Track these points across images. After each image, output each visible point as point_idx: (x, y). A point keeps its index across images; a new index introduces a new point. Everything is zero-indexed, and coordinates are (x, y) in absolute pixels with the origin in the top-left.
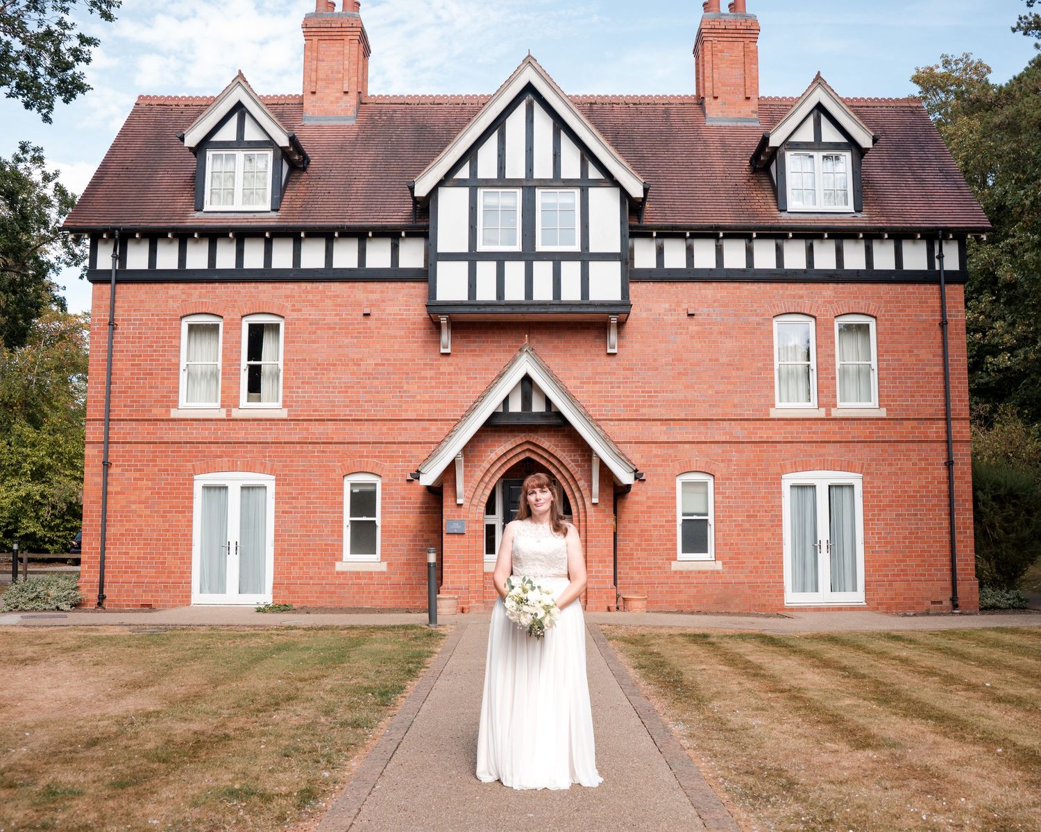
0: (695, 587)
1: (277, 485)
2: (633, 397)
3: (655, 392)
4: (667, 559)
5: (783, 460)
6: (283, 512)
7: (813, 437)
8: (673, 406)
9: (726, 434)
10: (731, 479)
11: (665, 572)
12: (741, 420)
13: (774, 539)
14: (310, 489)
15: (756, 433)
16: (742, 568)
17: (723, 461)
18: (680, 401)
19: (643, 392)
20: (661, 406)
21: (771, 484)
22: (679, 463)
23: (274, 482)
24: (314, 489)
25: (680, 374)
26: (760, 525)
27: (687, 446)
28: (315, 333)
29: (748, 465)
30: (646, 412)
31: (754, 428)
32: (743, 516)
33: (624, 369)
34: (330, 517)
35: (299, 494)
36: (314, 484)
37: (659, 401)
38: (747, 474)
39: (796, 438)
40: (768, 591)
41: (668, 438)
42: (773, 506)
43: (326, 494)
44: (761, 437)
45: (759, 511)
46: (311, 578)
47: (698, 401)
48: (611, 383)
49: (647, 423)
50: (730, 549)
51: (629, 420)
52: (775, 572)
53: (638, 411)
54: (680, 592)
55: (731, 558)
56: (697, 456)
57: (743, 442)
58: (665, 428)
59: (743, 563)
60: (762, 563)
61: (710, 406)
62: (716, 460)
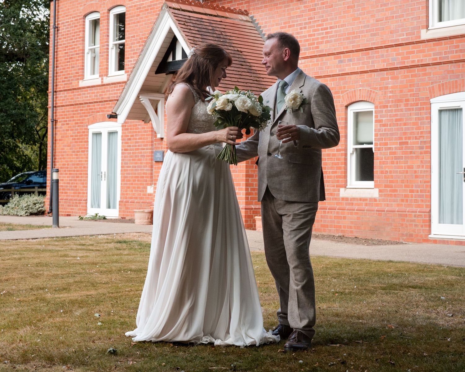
0: (356, 214)
1: (123, 130)
2: (314, 35)
3: (331, 28)
4: (337, 186)
5: (432, 83)
6: (126, 150)
7: (459, 56)
8: (344, 39)
9: (384, 61)
10: (387, 107)
11: (336, 199)
12: (397, 45)
13: (423, 167)
14: (136, 132)
15: (409, 58)
16: (395, 196)
17: (381, 89)
18: (348, 34)
19: (322, 29)
20: (335, 41)
21: (420, 109)
22: (347, 94)
23: (121, 128)
24: (139, 132)
25: (348, 7)
26: (411, 153)
27: (353, 76)
28: (138, 15)
29: (401, 91)
30: (324, 48)
31: (407, 53)
32: (396, 143)
33: (309, 10)
34: (145, 153)
35: (132, 136)
36: (138, 128)
37: (333, 36)
38: (400, 101)
39: (444, 58)
40: (414, 221)
41: (339, 71)
42: (422, 133)
43: (144, 135)
44: (413, 61)
45: (409, 138)
46: (136, 198)
47: (362, 32)
48: (300, 24)
49: (324, 58)
50: (385, 177)
51: (311, 57)
52: (422, 201)
53: (317, 47)
54: (345, 218)
55: (386, 186)
56: (361, 86)
57: (396, 69)
58: (337, 60)
59: (396, 191)
60: (412, 191)
61: (372, 35)
62: (376, 89)
